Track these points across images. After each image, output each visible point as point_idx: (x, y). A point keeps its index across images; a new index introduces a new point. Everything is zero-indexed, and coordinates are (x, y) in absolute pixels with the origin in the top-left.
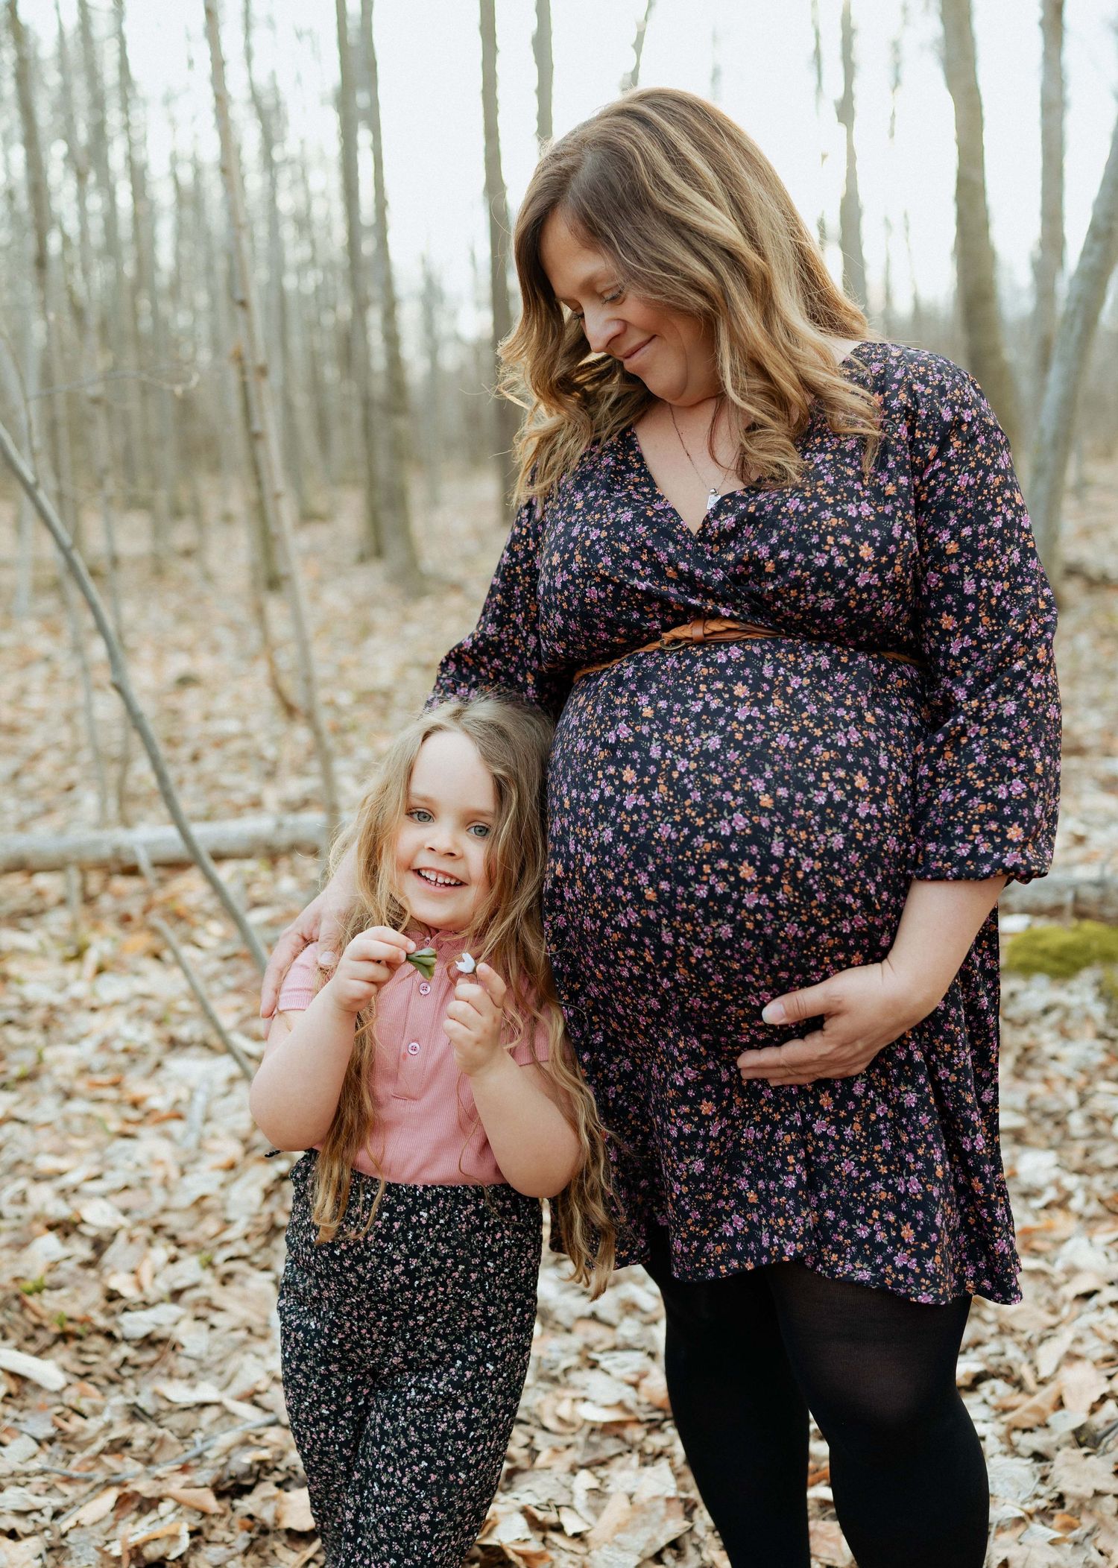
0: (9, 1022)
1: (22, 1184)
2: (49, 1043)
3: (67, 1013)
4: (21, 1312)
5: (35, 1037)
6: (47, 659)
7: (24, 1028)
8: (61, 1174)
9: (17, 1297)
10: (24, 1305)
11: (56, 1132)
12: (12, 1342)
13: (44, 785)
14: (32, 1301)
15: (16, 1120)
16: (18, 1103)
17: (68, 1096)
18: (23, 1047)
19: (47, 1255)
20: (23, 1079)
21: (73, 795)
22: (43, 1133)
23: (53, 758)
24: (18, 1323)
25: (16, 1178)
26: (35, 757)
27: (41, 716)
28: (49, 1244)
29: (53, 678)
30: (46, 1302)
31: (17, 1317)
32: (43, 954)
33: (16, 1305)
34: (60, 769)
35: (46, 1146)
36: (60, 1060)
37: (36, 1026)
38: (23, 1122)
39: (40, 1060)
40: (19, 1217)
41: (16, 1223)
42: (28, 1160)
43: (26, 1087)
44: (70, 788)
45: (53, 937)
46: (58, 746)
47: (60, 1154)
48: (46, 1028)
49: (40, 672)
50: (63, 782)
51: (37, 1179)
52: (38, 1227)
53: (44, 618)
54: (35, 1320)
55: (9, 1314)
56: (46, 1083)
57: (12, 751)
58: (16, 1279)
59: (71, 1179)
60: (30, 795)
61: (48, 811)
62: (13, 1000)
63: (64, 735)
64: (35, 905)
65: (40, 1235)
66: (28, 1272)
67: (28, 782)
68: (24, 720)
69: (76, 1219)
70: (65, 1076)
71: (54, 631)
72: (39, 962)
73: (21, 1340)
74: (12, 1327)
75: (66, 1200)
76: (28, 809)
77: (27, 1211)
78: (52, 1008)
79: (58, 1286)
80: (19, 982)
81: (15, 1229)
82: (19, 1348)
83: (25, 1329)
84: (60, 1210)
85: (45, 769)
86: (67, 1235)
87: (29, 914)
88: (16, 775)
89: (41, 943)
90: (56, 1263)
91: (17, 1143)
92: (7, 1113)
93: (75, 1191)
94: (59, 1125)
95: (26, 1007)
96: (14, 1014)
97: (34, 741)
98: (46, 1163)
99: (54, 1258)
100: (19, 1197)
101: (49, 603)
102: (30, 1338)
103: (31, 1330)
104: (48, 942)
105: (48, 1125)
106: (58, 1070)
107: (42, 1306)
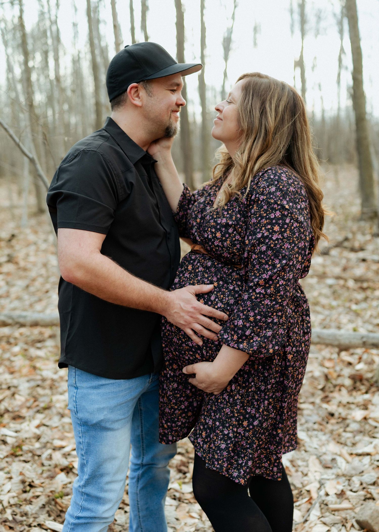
0: (38, 386)
1: (49, 451)
2: (53, 394)
3: (59, 382)
4: (55, 506)
5: (48, 391)
6: (35, 243)
7: (44, 388)
8: (63, 447)
9: (53, 500)
10: (56, 503)
11: (59, 430)
12: (52, 518)
13: (38, 291)
14: (59, 500)
15: (44, 425)
16: (44, 418)
17: (62, 416)
18: (44, 395)
19: (62, 481)
20: (45, 409)
21: (49, 294)
22: (55, 430)
23: (40, 280)
24: (54, 510)
25: (47, 449)
26: (34, 280)
27: (34, 264)
28: (62, 477)
29: (37, 250)
30: (63, 501)
31: (54, 508)
32: (48, 359)
33: (53, 503)
34: (43, 284)
35: (57, 436)
36: (58, 401)
37: (48, 387)
38: (47, 426)
39: (51, 401)
40: (50, 465)
41: (49, 468)
42: (50, 441)
43: (47, 412)
44: (47, 292)
45: (50, 352)
46: (41, 276)
47: (62, 439)
48: (51, 388)
49: (33, 248)
50: (44, 289)
51: (54, 449)
52: (58, 470)
53: (32, 227)
54: (60, 508)
55: (50, 506)
56: (54, 410)
57: (26, 277)
58: (51, 492)
59: (67, 450)
60: (33, 294)
61: (40, 300)
62: (39, 377)
63: (43, 271)
64: (40, 338)
65: (58, 474)
66: (56, 488)
67: (32, 289)
68: (29, 266)
69: (71, 466)
70: (61, 408)
71: (36, 232)
72: (47, 362)
73: (56, 517)
74: (52, 512)
75: (66, 458)
76: (33, 299)
77: (53, 462)
78: (53, 380)
79: (67, 495)
80: (40, 369)
81: (49, 470)
82: (55, 520)
83: (57, 512)
84: (65, 462)
85: (37, 284)
86: (68, 473)
87: (40, 341)
88: (27, 287)
89: (46, 354)
90: (66, 485)
91: (46, 434)
92: (41, 422)
93: (69, 455)
94: (60, 428)
95: (44, 380)
96: (39, 383)
97: (33, 274)
98: (58, 443)
99: (65, 483)
100: (49, 457)
101: (33, 222)
102: (59, 516)
103: (59, 512)
104: (49, 354)
105: (56, 427)
106: (58, 405)
107: (62, 503)
